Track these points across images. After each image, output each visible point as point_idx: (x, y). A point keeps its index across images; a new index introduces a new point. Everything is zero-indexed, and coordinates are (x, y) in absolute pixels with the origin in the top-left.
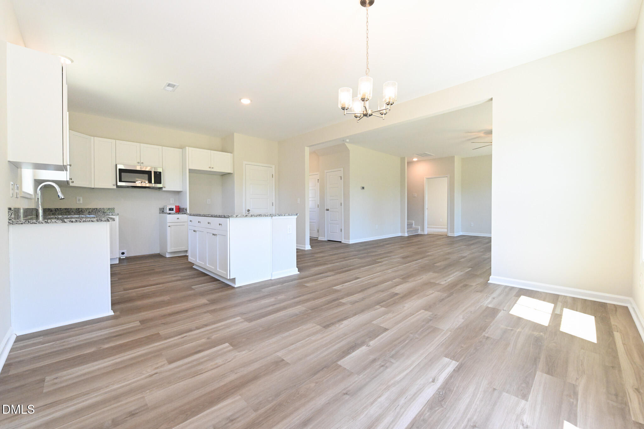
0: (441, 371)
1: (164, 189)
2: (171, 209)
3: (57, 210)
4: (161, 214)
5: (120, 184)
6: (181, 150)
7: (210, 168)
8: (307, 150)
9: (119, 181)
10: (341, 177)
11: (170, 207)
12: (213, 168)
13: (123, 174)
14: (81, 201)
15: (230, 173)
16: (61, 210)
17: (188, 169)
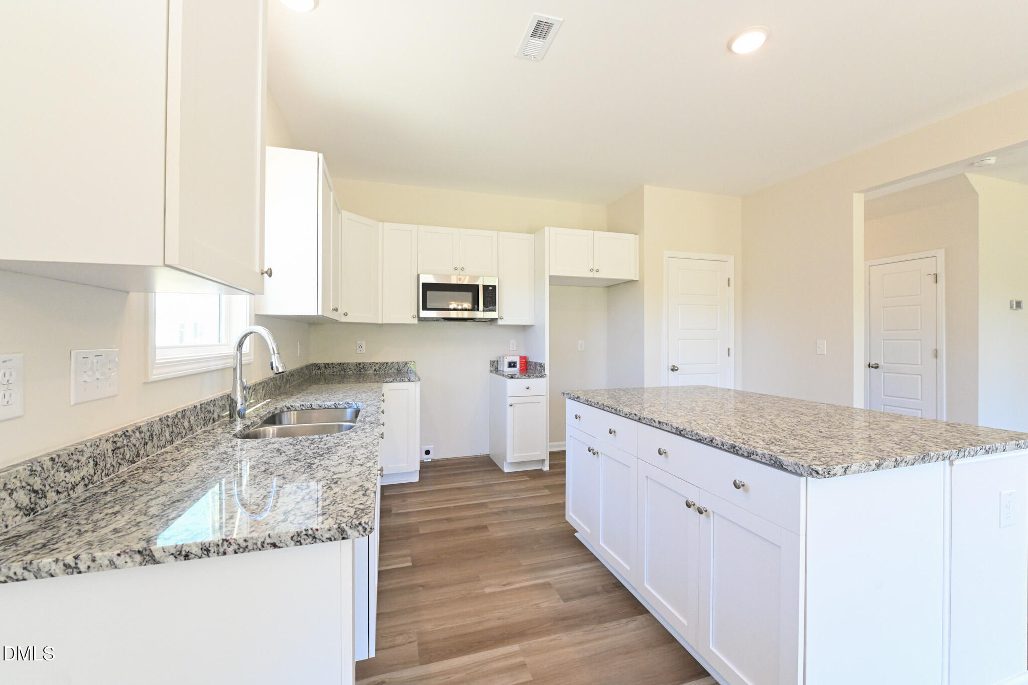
1: (500, 322)
2: (512, 365)
3: (327, 366)
4: (492, 374)
5: (424, 314)
6: (534, 235)
7: (592, 270)
8: (858, 202)
9: (423, 309)
10: (936, 275)
11: (510, 361)
12: (597, 271)
13: (429, 293)
14: (364, 350)
15: (633, 281)
16: (333, 367)
17: (548, 277)
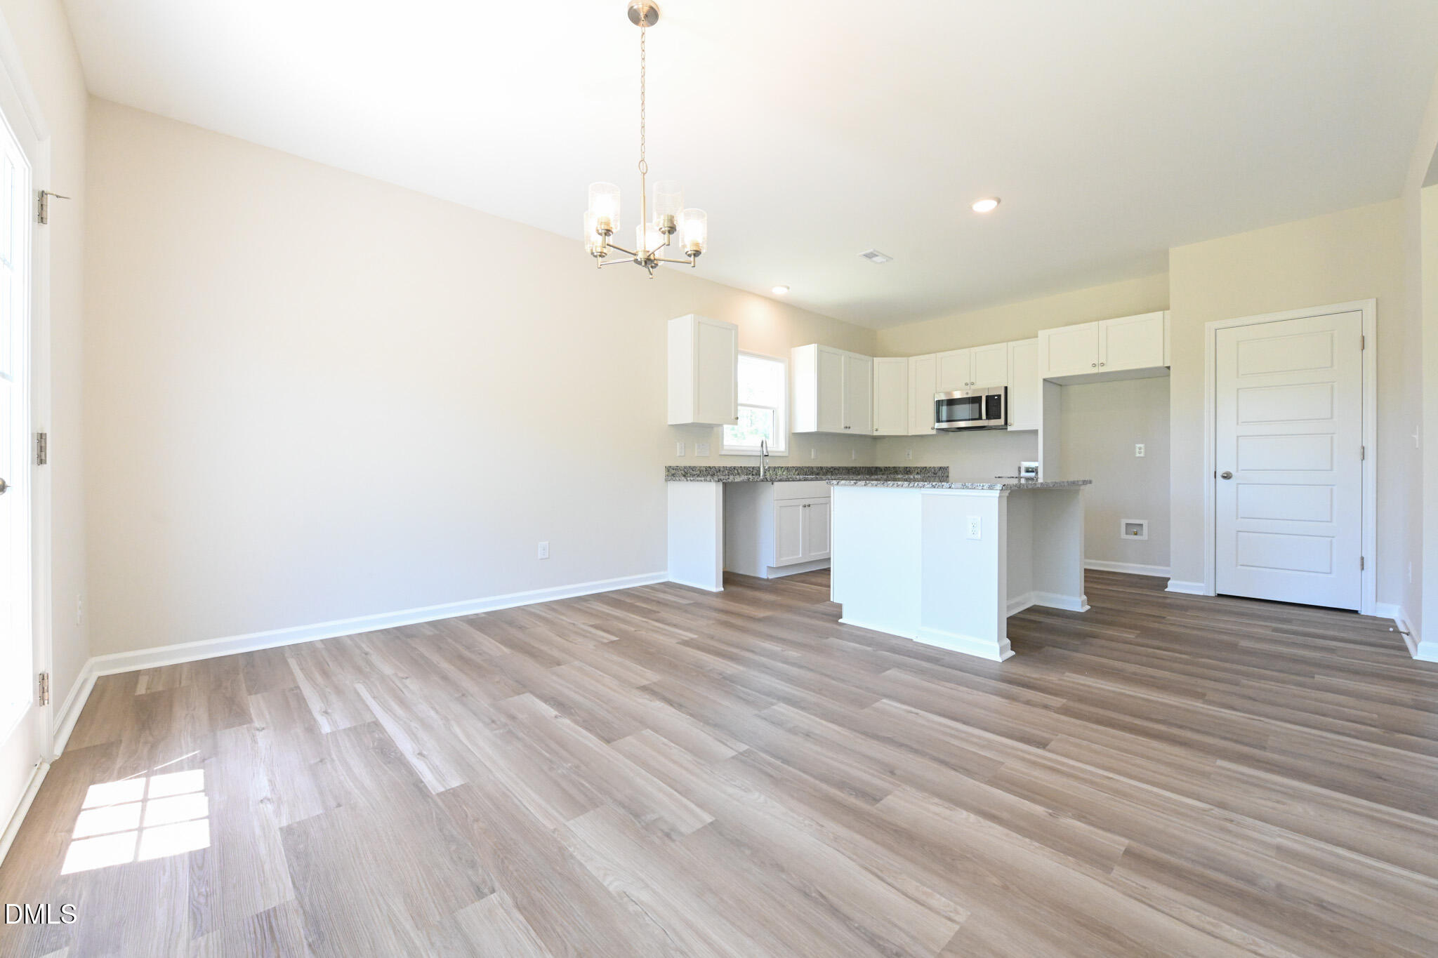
0: (434, 769)
1: (1009, 429)
2: (1030, 470)
5: (937, 426)
7: (1094, 365)
9: (937, 422)
11: (1027, 466)
12: (1103, 364)
14: (911, 457)
17: (1042, 381)
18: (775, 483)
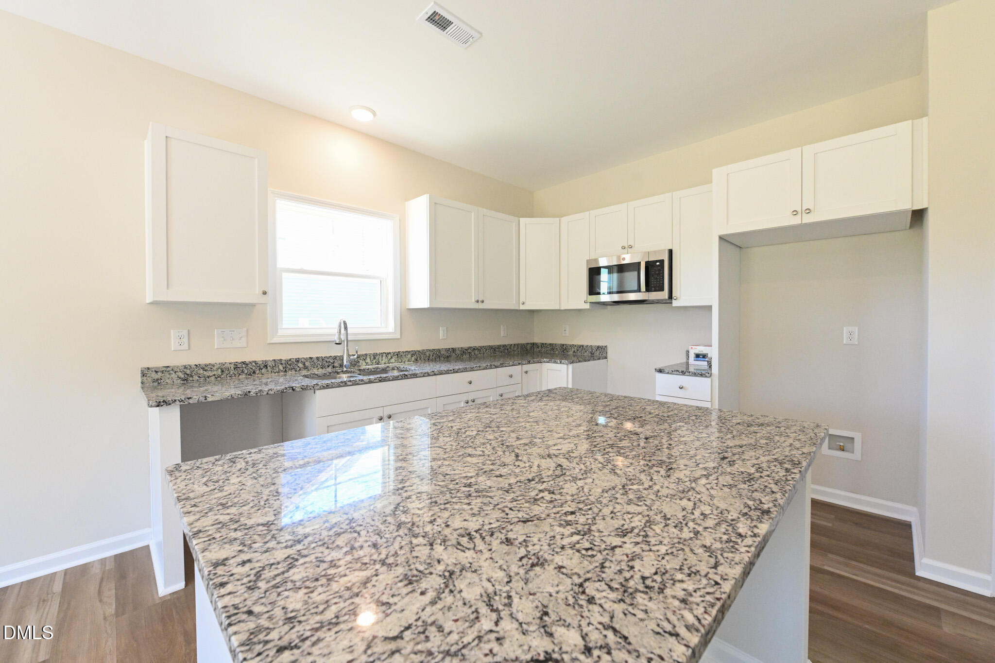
1: (675, 304)
2: (701, 357)
3: (542, 346)
7: (795, 212)
9: (590, 294)
11: (698, 352)
12: (808, 211)
16: (546, 347)
17: (717, 238)
18: (317, 392)
